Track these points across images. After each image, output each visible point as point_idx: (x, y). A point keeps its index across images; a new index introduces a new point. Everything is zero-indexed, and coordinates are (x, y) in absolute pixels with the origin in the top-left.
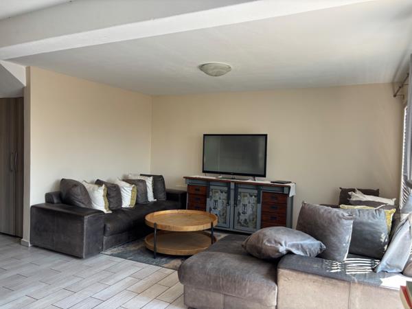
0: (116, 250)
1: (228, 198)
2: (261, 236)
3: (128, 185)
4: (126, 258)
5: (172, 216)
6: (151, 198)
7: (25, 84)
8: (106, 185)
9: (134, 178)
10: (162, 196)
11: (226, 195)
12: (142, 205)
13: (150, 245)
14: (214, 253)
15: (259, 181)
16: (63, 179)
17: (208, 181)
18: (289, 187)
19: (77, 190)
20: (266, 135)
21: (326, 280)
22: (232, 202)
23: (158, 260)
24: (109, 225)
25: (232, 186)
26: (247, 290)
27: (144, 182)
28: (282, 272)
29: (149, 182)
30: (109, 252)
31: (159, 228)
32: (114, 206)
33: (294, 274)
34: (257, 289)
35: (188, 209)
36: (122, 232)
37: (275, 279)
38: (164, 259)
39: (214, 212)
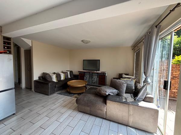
0: (59, 92)
1: (90, 76)
2: (101, 89)
3: (63, 74)
4: (61, 95)
5: (75, 82)
6: (69, 77)
7: (31, 46)
8: (56, 74)
9: (64, 72)
10: (72, 76)
11: (89, 76)
12: (67, 79)
13: (69, 90)
14: (86, 94)
15: (98, 72)
16: (43, 73)
17: (84, 72)
18: (106, 73)
19: (47, 76)
20: (99, 60)
21: (121, 104)
22: (91, 77)
23: (71, 95)
24: (56, 85)
25: (91, 73)
26: (97, 107)
27: (67, 73)
28: (108, 102)
29: (69, 73)
30: (57, 93)
31: (71, 86)
32: (59, 79)
33: (112, 102)
34: (100, 107)
35: (80, 80)
36: (61, 87)
37: (106, 104)
38: (72, 94)
39: (86, 80)
